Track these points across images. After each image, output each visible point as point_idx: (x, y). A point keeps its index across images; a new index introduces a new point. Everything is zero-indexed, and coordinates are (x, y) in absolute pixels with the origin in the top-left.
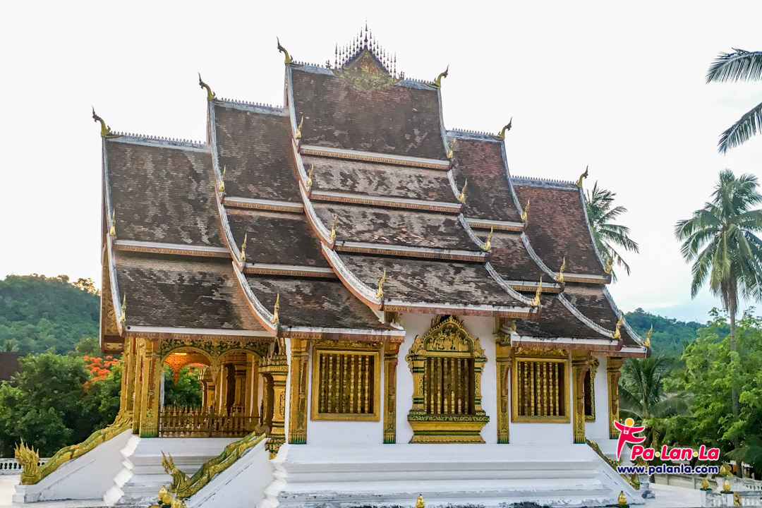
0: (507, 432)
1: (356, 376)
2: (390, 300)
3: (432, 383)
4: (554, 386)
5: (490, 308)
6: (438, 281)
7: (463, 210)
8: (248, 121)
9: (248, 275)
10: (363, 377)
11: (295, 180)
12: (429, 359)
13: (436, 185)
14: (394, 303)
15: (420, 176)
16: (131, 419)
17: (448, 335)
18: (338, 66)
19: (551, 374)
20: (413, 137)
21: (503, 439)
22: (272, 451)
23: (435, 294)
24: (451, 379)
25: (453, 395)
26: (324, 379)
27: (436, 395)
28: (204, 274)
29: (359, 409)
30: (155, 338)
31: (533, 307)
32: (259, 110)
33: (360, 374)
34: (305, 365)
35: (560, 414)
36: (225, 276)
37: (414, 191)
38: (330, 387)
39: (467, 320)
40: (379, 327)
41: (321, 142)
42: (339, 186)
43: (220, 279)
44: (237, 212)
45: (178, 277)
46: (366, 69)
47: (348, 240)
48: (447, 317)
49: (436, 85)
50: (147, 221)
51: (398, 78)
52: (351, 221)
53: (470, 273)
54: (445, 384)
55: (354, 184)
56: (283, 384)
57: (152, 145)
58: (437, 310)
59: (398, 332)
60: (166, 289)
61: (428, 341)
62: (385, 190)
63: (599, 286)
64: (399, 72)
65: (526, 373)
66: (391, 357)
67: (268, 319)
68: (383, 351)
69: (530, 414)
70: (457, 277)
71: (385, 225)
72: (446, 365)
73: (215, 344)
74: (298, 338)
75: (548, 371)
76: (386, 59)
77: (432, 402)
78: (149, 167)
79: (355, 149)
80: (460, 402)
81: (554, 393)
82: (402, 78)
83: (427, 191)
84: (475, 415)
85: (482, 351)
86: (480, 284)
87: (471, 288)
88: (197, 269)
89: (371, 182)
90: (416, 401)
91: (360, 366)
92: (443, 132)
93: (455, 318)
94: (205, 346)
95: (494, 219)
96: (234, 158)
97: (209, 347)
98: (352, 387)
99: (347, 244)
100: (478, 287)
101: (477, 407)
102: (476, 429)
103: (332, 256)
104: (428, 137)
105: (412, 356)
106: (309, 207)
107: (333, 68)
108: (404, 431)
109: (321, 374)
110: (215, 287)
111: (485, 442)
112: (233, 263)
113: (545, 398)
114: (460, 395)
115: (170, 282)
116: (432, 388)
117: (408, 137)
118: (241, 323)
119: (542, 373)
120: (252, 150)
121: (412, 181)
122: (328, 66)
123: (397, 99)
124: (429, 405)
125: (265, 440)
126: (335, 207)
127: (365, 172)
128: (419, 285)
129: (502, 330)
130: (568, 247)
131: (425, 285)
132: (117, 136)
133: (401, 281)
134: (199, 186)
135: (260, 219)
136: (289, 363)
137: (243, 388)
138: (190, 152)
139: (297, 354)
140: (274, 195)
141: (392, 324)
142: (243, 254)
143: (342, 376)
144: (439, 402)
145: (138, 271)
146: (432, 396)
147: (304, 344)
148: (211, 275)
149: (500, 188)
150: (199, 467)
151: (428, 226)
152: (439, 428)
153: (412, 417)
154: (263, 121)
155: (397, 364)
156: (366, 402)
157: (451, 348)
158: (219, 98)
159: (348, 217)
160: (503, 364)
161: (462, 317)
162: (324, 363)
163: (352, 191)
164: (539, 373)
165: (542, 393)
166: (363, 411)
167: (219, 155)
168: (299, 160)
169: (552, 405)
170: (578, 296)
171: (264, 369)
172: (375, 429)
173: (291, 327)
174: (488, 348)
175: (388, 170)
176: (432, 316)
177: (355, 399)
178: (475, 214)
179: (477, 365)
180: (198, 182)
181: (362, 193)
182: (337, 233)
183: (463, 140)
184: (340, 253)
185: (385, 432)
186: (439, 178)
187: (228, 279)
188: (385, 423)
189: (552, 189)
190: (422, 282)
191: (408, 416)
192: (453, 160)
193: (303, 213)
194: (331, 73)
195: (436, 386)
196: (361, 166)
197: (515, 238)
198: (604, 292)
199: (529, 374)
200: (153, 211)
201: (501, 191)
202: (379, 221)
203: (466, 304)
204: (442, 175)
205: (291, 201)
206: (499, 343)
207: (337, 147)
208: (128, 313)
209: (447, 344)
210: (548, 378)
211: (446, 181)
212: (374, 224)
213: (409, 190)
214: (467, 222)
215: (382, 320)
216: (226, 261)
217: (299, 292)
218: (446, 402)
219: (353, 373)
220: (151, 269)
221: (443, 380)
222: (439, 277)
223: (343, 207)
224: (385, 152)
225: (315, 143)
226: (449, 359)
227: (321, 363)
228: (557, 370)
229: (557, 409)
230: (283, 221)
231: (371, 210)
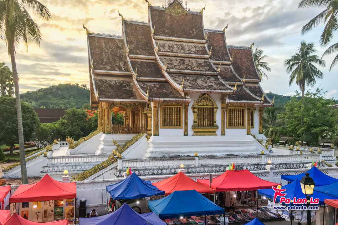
0: (225, 132)
1: (175, 114)
2: (186, 89)
3: (200, 116)
4: (241, 116)
5: (219, 91)
6: (201, 82)
7: (210, 57)
8: (136, 27)
9: (138, 81)
10: (177, 114)
11: (152, 48)
12: (199, 108)
13: (201, 49)
14: (187, 89)
15: (196, 46)
16: (102, 128)
17: (205, 100)
18: (167, 7)
19: (240, 112)
20: (193, 32)
21: (223, 134)
22: (148, 138)
23: (201, 86)
24: (206, 114)
25: (207, 120)
26: (164, 115)
27: (201, 120)
28: (123, 81)
29: (176, 125)
30: (108, 103)
31: (234, 90)
32: (140, 24)
33: (176, 113)
34: (158, 110)
35: (242, 126)
36: (130, 82)
37: (193, 51)
38: (166, 117)
39: (212, 95)
40: (182, 98)
41: (161, 35)
42: (168, 50)
43: (129, 83)
44: (133, 60)
45: (115, 82)
46: (176, 7)
47: (171, 69)
48: (205, 94)
49: (201, 13)
50: (103, 63)
51: (188, 10)
52: (172, 62)
53: (213, 79)
54: (204, 116)
55: (173, 49)
56: (151, 117)
57: (104, 37)
58: (202, 92)
59: (188, 99)
60: (111, 86)
61: (199, 102)
62: (183, 51)
63: (257, 83)
64: (188, 8)
65: (231, 112)
66: (186, 108)
67: (145, 96)
68: (183, 105)
69: (232, 126)
70: (208, 81)
71: (183, 63)
72: (204, 110)
73: (128, 104)
74: (155, 102)
75: (239, 112)
76: (183, 3)
77: (200, 122)
78: (103, 44)
79: (173, 37)
80: (209, 122)
81: (241, 119)
82: (189, 11)
83: (198, 51)
84: (214, 126)
85: (216, 105)
86: (216, 83)
87: (213, 84)
88: (121, 79)
89: (178, 48)
90: (194, 122)
91: (176, 111)
92: (203, 30)
93: (207, 94)
94: (125, 105)
95: (221, 61)
96: (132, 41)
97: (126, 105)
98: (173, 118)
99: (171, 70)
100: (215, 84)
101: (215, 124)
102: (215, 131)
103: (166, 74)
104: (198, 32)
105: (193, 107)
106: (158, 57)
107: (165, 7)
108: (190, 132)
109: (163, 114)
110: (127, 85)
111: (217, 135)
112: (133, 77)
113: (238, 121)
114: (209, 120)
115: (112, 84)
116: (200, 118)
117: (191, 32)
118: (136, 97)
119: (237, 112)
120: (138, 38)
121: (193, 48)
122: (163, 7)
123: (187, 18)
124: (199, 123)
125: (146, 135)
126: (166, 57)
127: (176, 45)
128: (195, 84)
129: (224, 98)
130: (246, 70)
131: (197, 83)
132: (92, 34)
133: (189, 82)
134: (120, 51)
135: (141, 62)
136: (152, 110)
137: (138, 119)
138: (117, 39)
139: (155, 107)
140: (145, 53)
141: (186, 97)
142: (136, 74)
143: (170, 114)
144: (202, 122)
145: (102, 80)
146: (200, 120)
147: (157, 104)
148: (126, 81)
149: (223, 50)
150: (125, 143)
151: (199, 63)
152: (202, 131)
153: (193, 127)
154: (141, 28)
155: (188, 110)
156: (178, 122)
157: (206, 104)
158: (126, 20)
159: (171, 61)
160: (224, 109)
161: (210, 94)
162: (164, 110)
163: (172, 52)
164: (236, 112)
165: (236, 119)
166: (177, 125)
167: (127, 40)
168: (154, 41)
169: (240, 123)
170: (249, 87)
171: (144, 112)
172: (181, 131)
173: (153, 98)
174: (219, 104)
175: (184, 44)
176: (200, 94)
177: (175, 121)
178: (214, 59)
179: (215, 110)
180: (120, 50)
181: (176, 52)
182: (167, 66)
183: (210, 33)
184: (169, 73)
185: (184, 132)
186: (202, 46)
187: (131, 83)
188: (184, 129)
189: (242, 49)
190: (196, 83)
191: (192, 127)
192: (207, 40)
193: (156, 60)
194: (164, 9)
195: (201, 117)
196: (175, 43)
197: (228, 67)
198: (259, 85)
199: (232, 113)
200: (105, 60)
201: (223, 51)
202: (181, 62)
203: (211, 90)
204: (203, 45)
205: (152, 56)
206: (222, 103)
207: (167, 36)
208: (99, 94)
209: (205, 103)
210: (239, 114)
211: (204, 47)
212: (180, 63)
213: (192, 51)
214: (212, 62)
215: (183, 95)
216: (130, 76)
217: (155, 86)
218: (204, 122)
219: (173, 113)
220: (106, 80)
221: (203, 115)
222: (202, 81)
223: (169, 57)
224: (183, 38)
225: (159, 35)
226: (206, 108)
227: (163, 110)
228: (242, 111)
229: (242, 124)
230: (149, 62)
231: (179, 58)
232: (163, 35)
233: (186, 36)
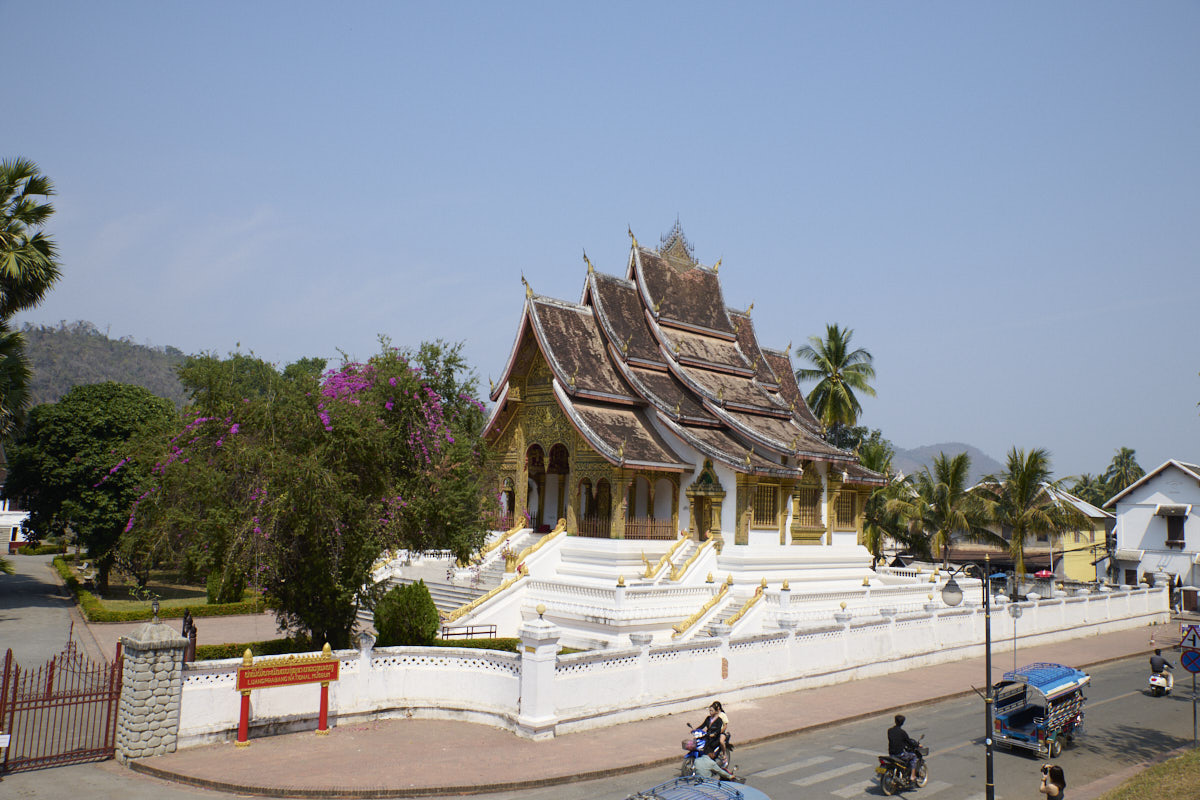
0: (832, 538)
7: (755, 374)
11: (652, 343)
12: (801, 489)
15: (724, 346)
17: (808, 473)
18: (662, 251)
20: (711, 313)
21: (829, 544)
22: (718, 551)
29: (768, 522)
32: (617, 283)
33: (769, 499)
35: (853, 527)
37: (725, 358)
42: (689, 353)
45: (610, 419)
48: (810, 462)
51: (696, 264)
53: (788, 427)
55: (695, 351)
56: (719, 504)
57: (558, 306)
60: (612, 429)
62: (711, 356)
64: (696, 258)
66: (785, 488)
67: (734, 461)
68: (781, 483)
69: (841, 527)
72: (805, 493)
76: (689, 247)
78: (562, 325)
79: (686, 322)
80: (811, 518)
81: (849, 513)
84: (819, 528)
85: (822, 484)
88: (615, 412)
89: (701, 350)
90: (795, 517)
91: (770, 494)
92: (725, 310)
96: (615, 322)
101: (820, 524)
102: (820, 536)
103: (720, 412)
104: (719, 314)
108: (789, 538)
111: (822, 545)
113: (845, 516)
115: (608, 423)
117: (708, 313)
118: (667, 457)
120: (622, 317)
121: (720, 350)
122: (657, 252)
123: (697, 281)
125: (713, 543)
127: (693, 340)
132: (537, 298)
134: (593, 343)
135: (647, 375)
139: (745, 485)
147: (752, 479)
149: (759, 357)
153: (794, 529)
154: (622, 291)
156: (775, 518)
160: (833, 493)
163: (697, 357)
165: (844, 513)
166: (770, 523)
168: (658, 329)
169: (848, 520)
172: (777, 536)
174: (825, 483)
175: (705, 339)
177: (767, 515)
180: (592, 340)
185: (780, 538)
186: (732, 348)
188: (780, 532)
189: (775, 357)
191: (792, 528)
193: (669, 371)
194: (659, 257)
196: (690, 335)
199: (839, 500)
204: (732, 345)
205: (661, 362)
206: (831, 480)
207: (677, 320)
209: (808, 480)
211: (735, 350)
213: (723, 358)
220: (593, 412)
224: (701, 325)
225: (666, 316)
226: (807, 490)
229: (851, 523)
230: (657, 377)
231: (709, 373)
232: (670, 315)
233: (703, 321)
